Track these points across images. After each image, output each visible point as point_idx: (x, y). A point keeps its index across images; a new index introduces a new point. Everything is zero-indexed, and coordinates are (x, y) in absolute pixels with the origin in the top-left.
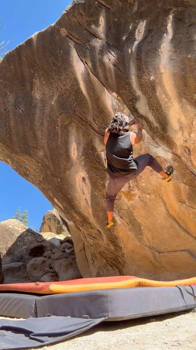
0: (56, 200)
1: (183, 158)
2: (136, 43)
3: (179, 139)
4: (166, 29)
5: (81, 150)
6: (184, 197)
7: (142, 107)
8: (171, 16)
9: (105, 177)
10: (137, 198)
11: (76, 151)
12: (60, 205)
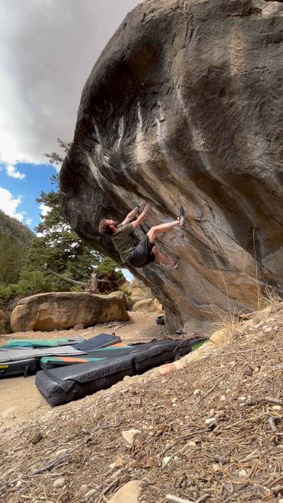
2: (120, 140)
4: (138, 118)
7: (143, 191)
8: (138, 104)
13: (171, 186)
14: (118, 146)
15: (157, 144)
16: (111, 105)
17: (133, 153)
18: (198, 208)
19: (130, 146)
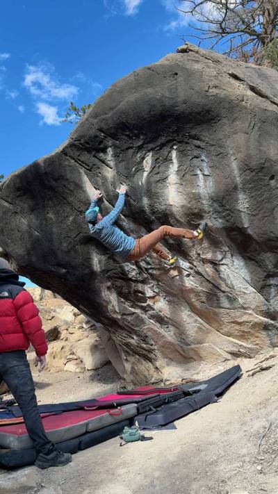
1: (198, 268)
2: (145, 174)
4: (172, 160)
5: (103, 264)
6: (203, 298)
10: (162, 301)
11: (98, 266)
12: (86, 310)
14: (144, 180)
15: (199, 194)
16: (141, 137)
17: (163, 193)
19: (160, 185)
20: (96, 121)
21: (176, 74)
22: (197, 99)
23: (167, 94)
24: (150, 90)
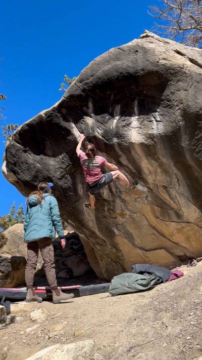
0: (69, 221)
1: (154, 191)
2: (115, 121)
3: (150, 179)
4: (134, 111)
5: (85, 188)
6: (158, 214)
7: (124, 160)
8: (136, 102)
9: (104, 204)
10: (128, 216)
11: (82, 190)
12: (73, 224)
13: (153, 162)
14: (114, 125)
17: (128, 134)
18: (168, 178)
19: (125, 128)
20: (81, 84)
21: (137, 51)
22: (151, 68)
23: (131, 65)
24: (118, 63)
